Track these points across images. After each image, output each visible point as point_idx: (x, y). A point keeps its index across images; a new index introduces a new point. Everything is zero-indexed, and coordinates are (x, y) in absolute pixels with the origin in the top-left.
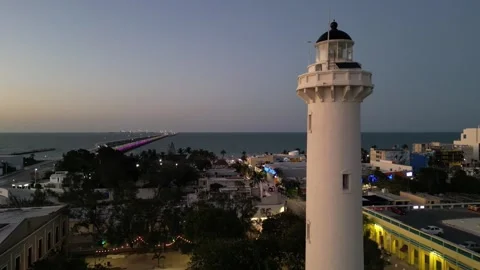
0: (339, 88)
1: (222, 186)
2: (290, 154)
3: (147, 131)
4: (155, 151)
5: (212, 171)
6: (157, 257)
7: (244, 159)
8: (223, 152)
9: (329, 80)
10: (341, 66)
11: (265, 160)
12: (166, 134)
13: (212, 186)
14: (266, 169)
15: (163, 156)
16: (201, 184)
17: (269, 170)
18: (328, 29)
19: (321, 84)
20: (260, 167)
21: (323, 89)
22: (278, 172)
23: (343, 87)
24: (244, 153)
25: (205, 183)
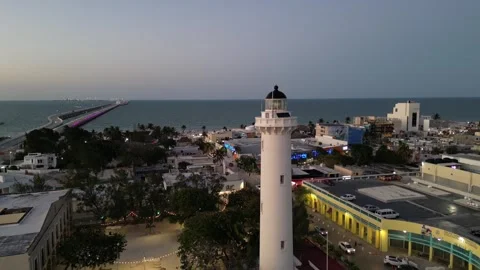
0: (277, 129)
1: (189, 164)
2: (247, 128)
3: (95, 99)
4: (117, 128)
5: (177, 149)
6: (148, 226)
7: (205, 134)
8: (184, 127)
9: (273, 124)
10: (280, 115)
11: (224, 136)
12: (118, 103)
13: (180, 164)
14: (227, 146)
15: (128, 134)
16: (169, 163)
17: (229, 146)
18: (273, 90)
19: (268, 125)
20: (221, 143)
21: (269, 129)
22: (238, 149)
23: (280, 128)
24: (204, 128)
25: (173, 161)
